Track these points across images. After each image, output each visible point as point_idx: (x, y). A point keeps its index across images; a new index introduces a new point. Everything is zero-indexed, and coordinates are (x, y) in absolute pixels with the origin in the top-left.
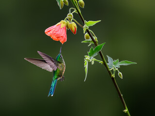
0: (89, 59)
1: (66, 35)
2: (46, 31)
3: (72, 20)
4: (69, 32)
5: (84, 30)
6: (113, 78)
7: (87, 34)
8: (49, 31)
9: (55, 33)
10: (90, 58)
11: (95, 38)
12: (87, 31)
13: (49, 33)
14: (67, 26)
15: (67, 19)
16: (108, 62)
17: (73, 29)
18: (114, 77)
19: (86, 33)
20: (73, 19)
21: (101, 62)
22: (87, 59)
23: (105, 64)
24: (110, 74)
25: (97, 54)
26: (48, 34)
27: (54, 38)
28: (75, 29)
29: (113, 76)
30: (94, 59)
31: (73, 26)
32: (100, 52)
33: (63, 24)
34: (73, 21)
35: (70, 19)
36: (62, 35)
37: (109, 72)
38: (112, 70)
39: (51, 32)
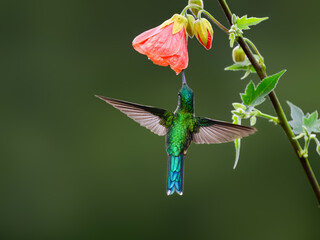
0: (241, 111)
1: (185, 50)
2: (135, 42)
3: (200, 13)
4: (193, 43)
5: (232, 39)
6: (303, 160)
7: (238, 49)
8: (144, 42)
9: (158, 48)
10: (247, 110)
11: (259, 58)
12: (239, 41)
13: (142, 47)
14: (189, 29)
15: (189, 12)
16: (290, 119)
17: (204, 36)
18: (306, 156)
19: (235, 45)
20: (203, 11)
21: (274, 119)
22: (238, 110)
23: (283, 124)
24: (296, 149)
25: (263, 100)
26: (141, 50)
27: (157, 58)
28: (209, 36)
29: (304, 153)
30: (258, 112)
31: (204, 27)
32: (271, 95)
33: (177, 22)
34: (203, 16)
35: (196, 11)
36: (176, 52)
37: (293, 143)
38: (302, 140)
39: (149, 44)
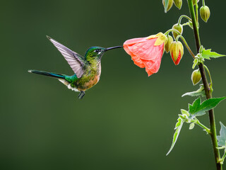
0: (187, 118)
1: (160, 60)
2: (126, 43)
3: (178, 37)
5: (195, 63)
6: (219, 165)
7: (197, 72)
8: (131, 45)
9: (141, 52)
10: (190, 117)
12: (200, 66)
13: (129, 48)
14: (167, 46)
15: (171, 34)
16: (218, 134)
17: (176, 54)
18: (222, 163)
19: (196, 68)
20: (180, 36)
21: (207, 130)
22: (183, 115)
23: (212, 135)
24: (216, 156)
25: (204, 113)
26: (128, 50)
27: (137, 61)
28: (180, 55)
29: (221, 160)
30: (197, 121)
31: (178, 48)
32: (210, 112)
33: (160, 39)
34: (180, 39)
35: (176, 35)
36: (153, 59)
37: (216, 151)
38: (222, 151)
39: (135, 47)
